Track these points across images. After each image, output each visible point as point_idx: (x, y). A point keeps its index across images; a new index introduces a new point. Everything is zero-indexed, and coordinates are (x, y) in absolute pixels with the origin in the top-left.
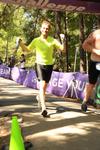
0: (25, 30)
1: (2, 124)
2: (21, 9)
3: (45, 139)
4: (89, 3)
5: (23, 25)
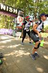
4: (12, 14)
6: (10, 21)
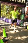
0: (6, 10)
3: (10, 33)
4: (20, 5)
5: (6, 9)
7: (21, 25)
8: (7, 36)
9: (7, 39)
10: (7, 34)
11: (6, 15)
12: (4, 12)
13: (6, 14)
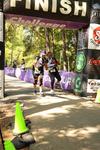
0: (24, 42)
1: (9, 108)
2: (21, 27)
3: (40, 118)
5: (23, 38)
6: (61, 43)
7: (76, 90)
8: (30, 128)
9: (27, 138)
10: (28, 123)
11: (25, 58)
12: (18, 47)
13: (25, 54)
